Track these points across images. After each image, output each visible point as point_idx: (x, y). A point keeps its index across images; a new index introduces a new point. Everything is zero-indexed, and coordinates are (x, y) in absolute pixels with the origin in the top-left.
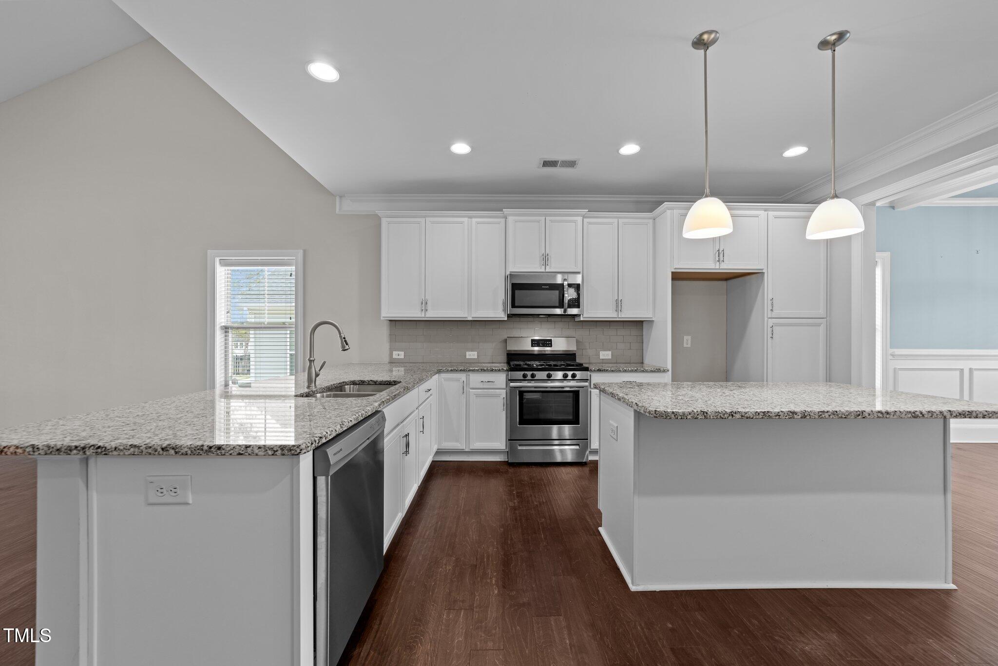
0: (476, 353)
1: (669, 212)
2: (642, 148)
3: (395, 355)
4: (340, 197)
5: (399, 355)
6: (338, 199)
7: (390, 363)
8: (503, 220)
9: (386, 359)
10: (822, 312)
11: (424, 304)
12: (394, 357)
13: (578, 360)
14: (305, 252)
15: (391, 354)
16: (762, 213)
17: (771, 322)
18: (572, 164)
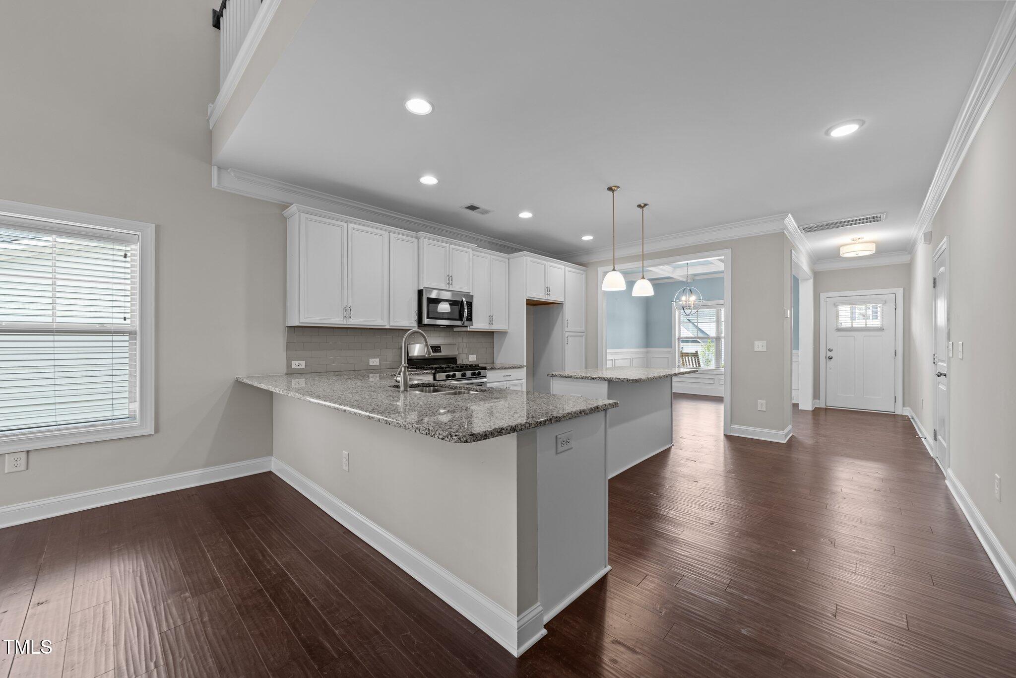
0: (378, 360)
1: (525, 257)
2: (534, 215)
3: (295, 365)
4: (219, 168)
5: (298, 365)
6: (215, 171)
7: (287, 374)
8: (416, 240)
9: (283, 370)
10: (583, 329)
11: (347, 309)
12: (294, 367)
13: (459, 362)
14: (158, 229)
15: (289, 365)
16: (563, 267)
17: (567, 334)
18: (486, 212)
